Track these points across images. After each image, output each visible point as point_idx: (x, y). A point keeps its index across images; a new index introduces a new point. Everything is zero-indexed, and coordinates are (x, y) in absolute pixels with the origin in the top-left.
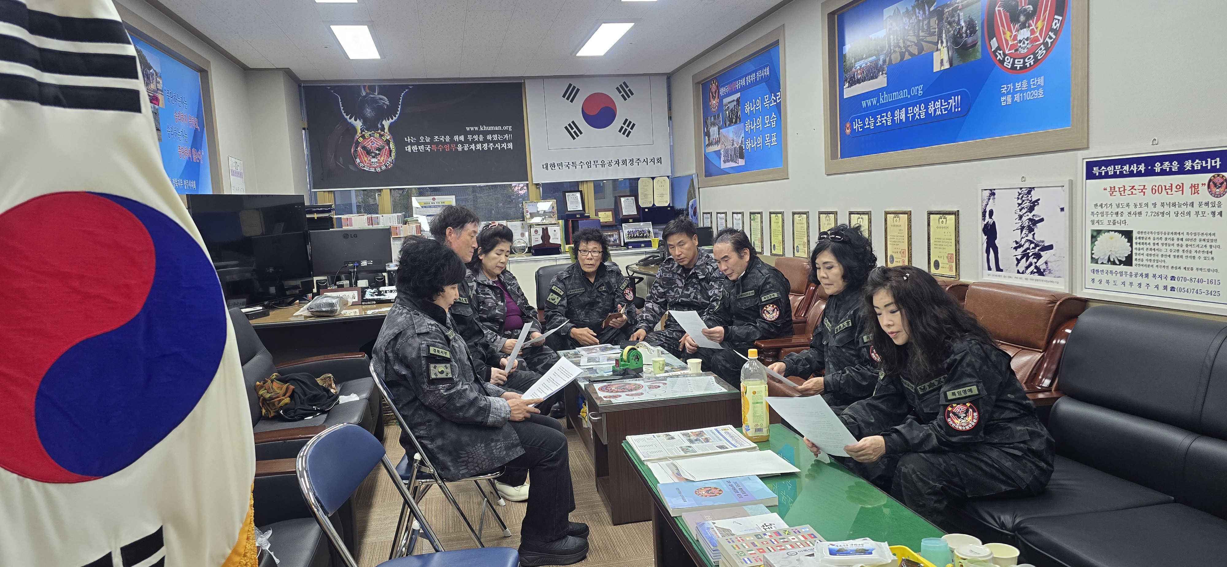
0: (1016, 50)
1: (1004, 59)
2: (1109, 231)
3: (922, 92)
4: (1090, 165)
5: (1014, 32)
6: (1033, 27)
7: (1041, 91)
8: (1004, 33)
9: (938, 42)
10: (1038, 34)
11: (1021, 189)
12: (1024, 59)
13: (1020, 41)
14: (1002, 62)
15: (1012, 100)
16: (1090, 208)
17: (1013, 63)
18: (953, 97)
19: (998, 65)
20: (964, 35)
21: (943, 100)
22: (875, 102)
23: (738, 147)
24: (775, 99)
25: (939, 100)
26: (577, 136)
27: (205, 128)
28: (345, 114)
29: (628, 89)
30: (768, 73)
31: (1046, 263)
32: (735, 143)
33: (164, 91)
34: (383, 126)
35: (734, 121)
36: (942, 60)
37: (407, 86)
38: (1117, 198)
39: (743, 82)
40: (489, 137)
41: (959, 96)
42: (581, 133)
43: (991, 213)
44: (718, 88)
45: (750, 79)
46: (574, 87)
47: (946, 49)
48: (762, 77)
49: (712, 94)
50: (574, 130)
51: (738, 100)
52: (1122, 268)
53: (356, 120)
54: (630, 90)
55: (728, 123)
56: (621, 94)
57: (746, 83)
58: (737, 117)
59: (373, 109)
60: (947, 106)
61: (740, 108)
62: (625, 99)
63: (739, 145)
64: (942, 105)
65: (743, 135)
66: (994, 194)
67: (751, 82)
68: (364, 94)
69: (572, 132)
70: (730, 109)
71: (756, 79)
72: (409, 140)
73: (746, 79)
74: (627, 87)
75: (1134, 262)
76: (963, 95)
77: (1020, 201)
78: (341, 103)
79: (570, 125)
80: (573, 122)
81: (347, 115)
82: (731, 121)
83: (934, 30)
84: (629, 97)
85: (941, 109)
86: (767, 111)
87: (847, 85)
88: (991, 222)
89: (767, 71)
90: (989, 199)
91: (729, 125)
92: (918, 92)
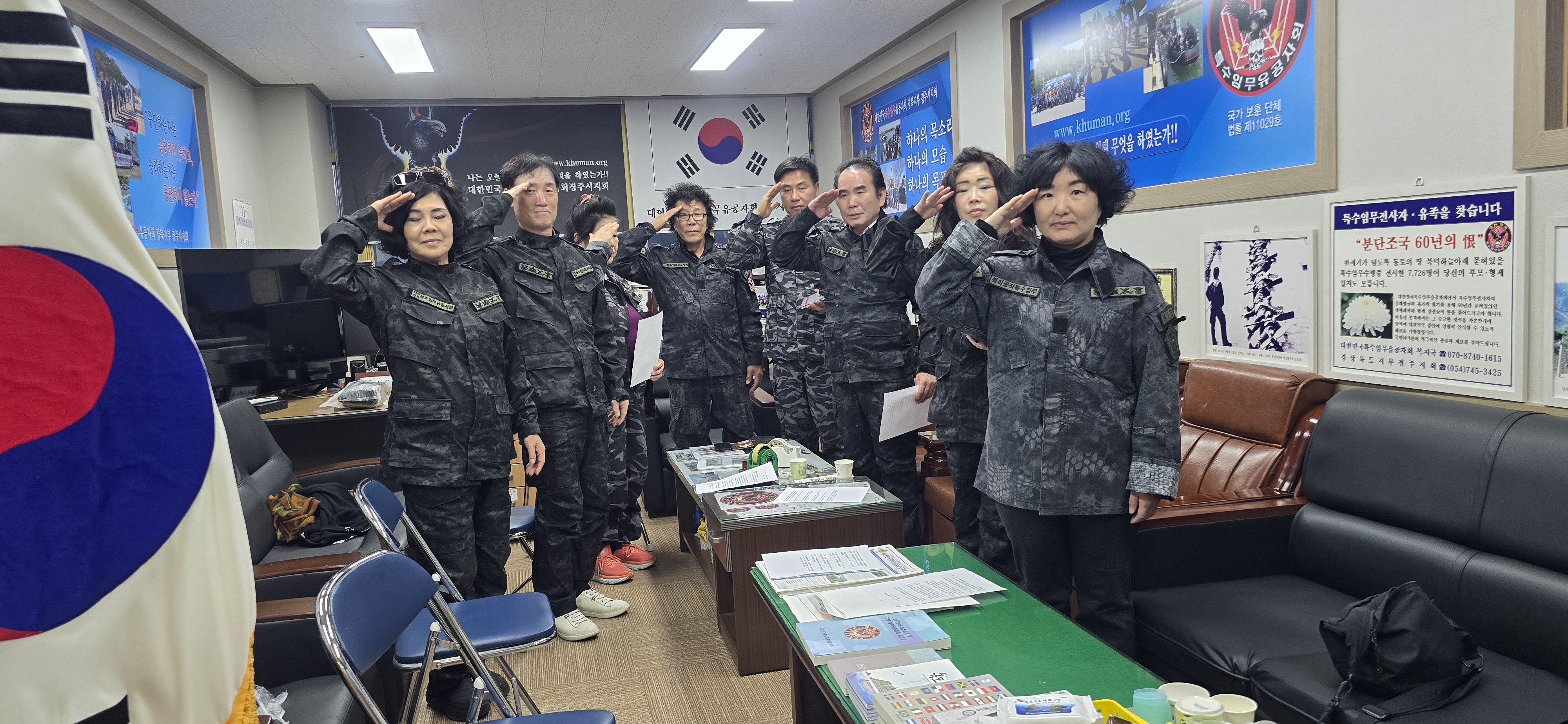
0: (1247, 66)
1: (1231, 77)
2: (1363, 294)
3: (1129, 119)
4: (1340, 212)
5: (1243, 43)
6: (1268, 37)
7: (1278, 117)
8: (1232, 45)
9: (1149, 56)
10: (1273, 46)
11: (1254, 241)
12: (1257, 77)
13: (1252, 55)
14: (1229, 81)
15: (1242, 129)
16: (1340, 266)
17: (1243, 83)
18: (1168, 126)
19: (1224, 85)
20: (1182, 47)
21: (1156, 130)
22: (1070, 131)
23: (898, 188)
24: (944, 126)
25: (1151, 130)
26: (693, 173)
27: (201, 162)
28: (388, 145)
29: (758, 113)
30: (936, 94)
31: (1285, 335)
32: (894, 183)
33: (144, 113)
34: (438, 160)
35: (893, 155)
36: (1154, 79)
37: (469, 109)
38: (1373, 253)
39: (903, 106)
40: (578, 175)
41: (1176, 125)
42: (697, 170)
43: (1217, 272)
44: (872, 112)
45: (912, 102)
46: (688, 111)
47: (1159, 64)
48: (928, 99)
49: (865, 121)
50: (688, 166)
51: (897, 129)
52: (1380, 341)
53: (402, 152)
54: (760, 115)
55: (885, 158)
56: (749, 120)
57: (908, 107)
58: (896, 150)
59: (426, 138)
60: (1161, 137)
61: (900, 138)
62: (754, 127)
63: (900, 186)
64: (1154, 136)
65: (904, 173)
66: (1219, 248)
67: (914, 105)
68: (413, 118)
69: (686, 168)
70: (887, 141)
71: (920, 102)
72: (473, 178)
73: (907, 102)
74: (756, 111)
75: (1394, 334)
76: (1180, 122)
77: (1252, 257)
78: (382, 130)
79: (683, 159)
80: (687, 156)
81: (391, 146)
82: (889, 155)
83: (1144, 41)
84: (759, 123)
85: (1154, 141)
86: (932, 143)
87: (1035, 109)
88: (1216, 283)
89: (934, 92)
90: (1214, 254)
91: (887, 161)
92: (1124, 119)
